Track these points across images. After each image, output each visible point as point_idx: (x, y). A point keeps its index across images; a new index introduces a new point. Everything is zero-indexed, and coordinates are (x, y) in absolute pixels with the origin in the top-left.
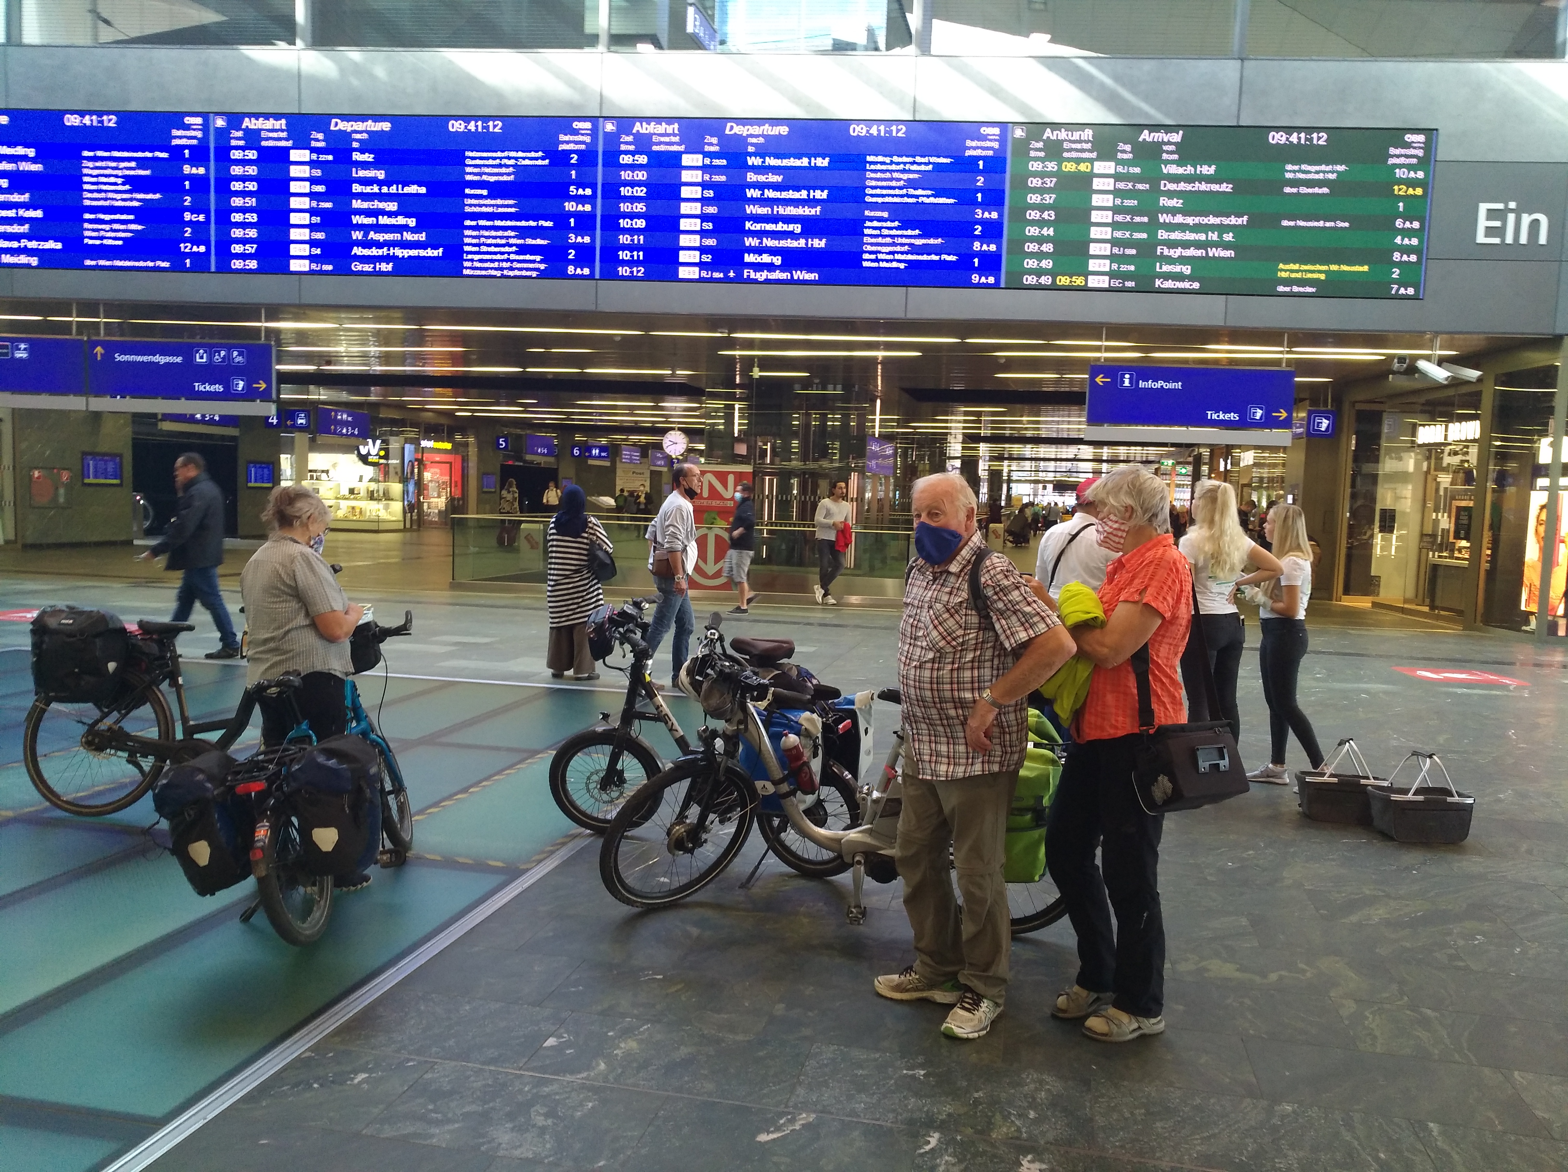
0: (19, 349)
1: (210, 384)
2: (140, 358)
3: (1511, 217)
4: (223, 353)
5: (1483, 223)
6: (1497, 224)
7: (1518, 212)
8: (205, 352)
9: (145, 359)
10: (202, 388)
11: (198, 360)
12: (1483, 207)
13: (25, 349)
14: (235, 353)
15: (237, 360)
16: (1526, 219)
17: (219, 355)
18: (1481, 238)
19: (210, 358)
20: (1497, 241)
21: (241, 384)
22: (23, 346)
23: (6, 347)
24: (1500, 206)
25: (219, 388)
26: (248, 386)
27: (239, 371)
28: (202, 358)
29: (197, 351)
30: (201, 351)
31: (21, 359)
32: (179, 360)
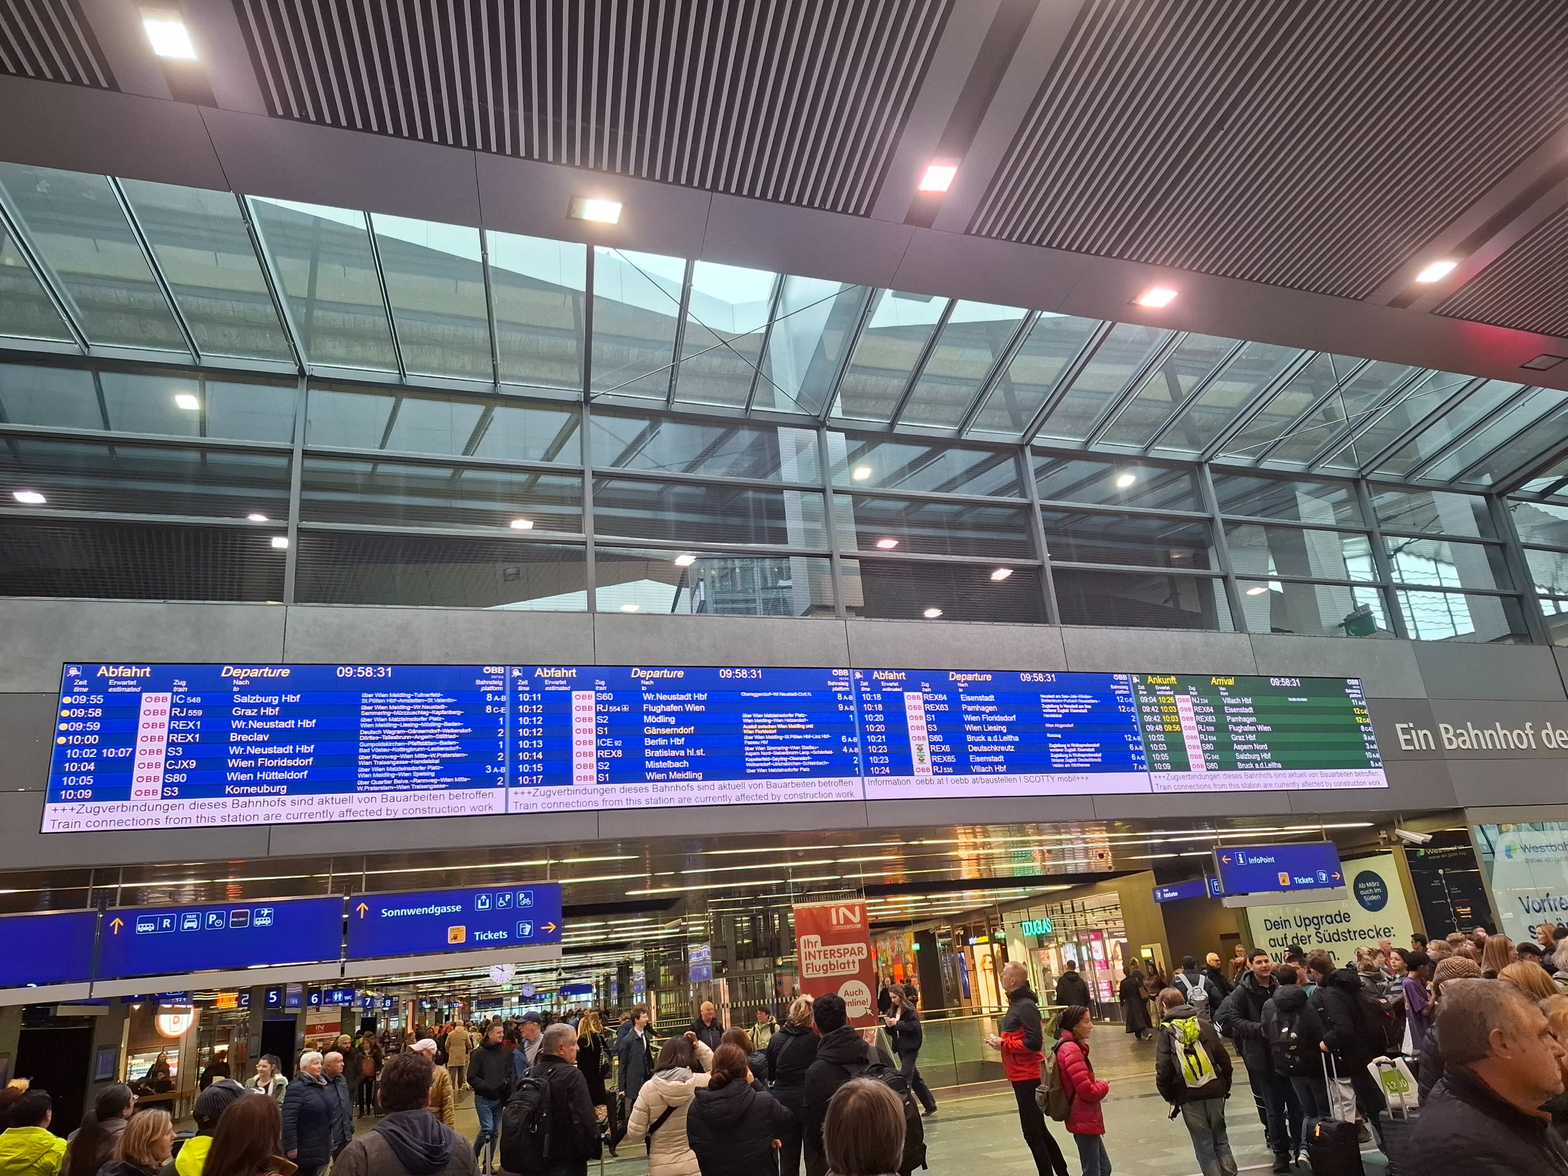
0: (262, 916)
1: (493, 931)
2: (411, 912)
3: (1413, 732)
4: (508, 897)
5: (1402, 737)
6: (1408, 737)
7: (1416, 729)
8: (488, 897)
9: (418, 911)
10: (483, 937)
11: (480, 907)
12: (1398, 726)
13: (269, 915)
14: (522, 896)
15: (524, 902)
16: (1421, 733)
17: (504, 899)
18: (1404, 747)
19: (493, 903)
20: (1412, 748)
21: (528, 928)
22: (266, 911)
23: (245, 915)
24: (1406, 726)
25: (502, 935)
26: (536, 929)
27: (524, 914)
28: (483, 904)
29: (479, 898)
30: (484, 897)
31: (263, 928)
32: (458, 908)
